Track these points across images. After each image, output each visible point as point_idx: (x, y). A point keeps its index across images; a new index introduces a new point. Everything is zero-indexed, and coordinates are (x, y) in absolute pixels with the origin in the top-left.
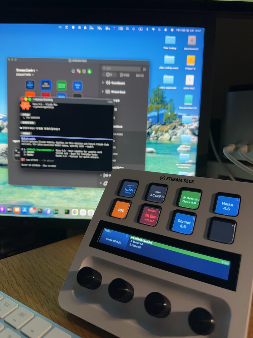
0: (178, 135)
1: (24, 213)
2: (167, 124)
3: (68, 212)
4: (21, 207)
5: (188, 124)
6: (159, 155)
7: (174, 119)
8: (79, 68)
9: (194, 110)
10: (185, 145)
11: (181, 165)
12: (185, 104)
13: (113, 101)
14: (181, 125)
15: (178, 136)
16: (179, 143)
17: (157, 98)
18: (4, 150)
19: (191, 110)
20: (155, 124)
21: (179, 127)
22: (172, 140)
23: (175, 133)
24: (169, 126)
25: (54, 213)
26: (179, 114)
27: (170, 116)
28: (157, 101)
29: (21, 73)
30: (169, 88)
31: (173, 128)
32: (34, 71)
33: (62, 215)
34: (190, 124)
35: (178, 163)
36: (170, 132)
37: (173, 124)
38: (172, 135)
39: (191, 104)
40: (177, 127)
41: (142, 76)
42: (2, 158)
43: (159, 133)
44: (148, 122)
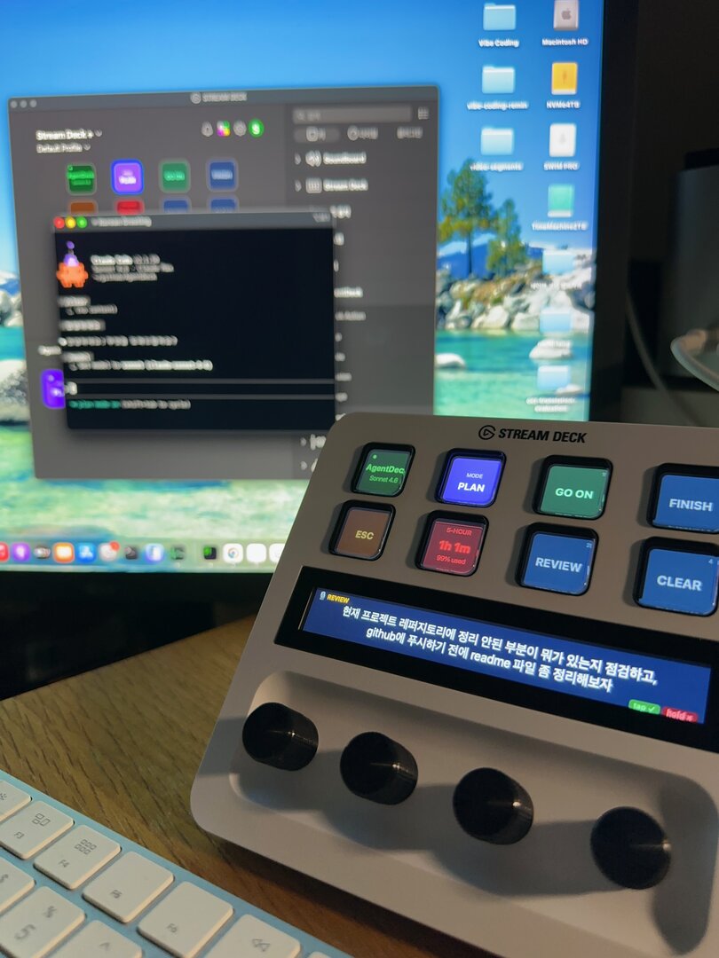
0: (531, 309)
1: (86, 561)
2: (496, 277)
3: (212, 554)
4: (75, 541)
5: (560, 274)
6: (475, 376)
7: (516, 261)
8: (223, 119)
9: (580, 231)
10: (556, 339)
11: (542, 400)
12: (551, 214)
13: (331, 215)
14: (542, 277)
15: (532, 314)
16: (536, 334)
17: (466, 200)
18: (17, 378)
19: (569, 231)
20: (462, 279)
21: (534, 286)
22: (515, 326)
23: (523, 305)
24: (503, 285)
25: (173, 558)
26: (533, 245)
27: (506, 253)
28: (463, 207)
29: (52, 142)
30: (500, 167)
31: (515, 288)
32: (91, 135)
33: (195, 564)
34: (566, 276)
35: (534, 397)
36: (509, 301)
37: (517, 277)
38: (512, 310)
39: (568, 214)
40: (529, 287)
41: (418, 133)
42: (13, 403)
43: (474, 307)
44: (439, 274)
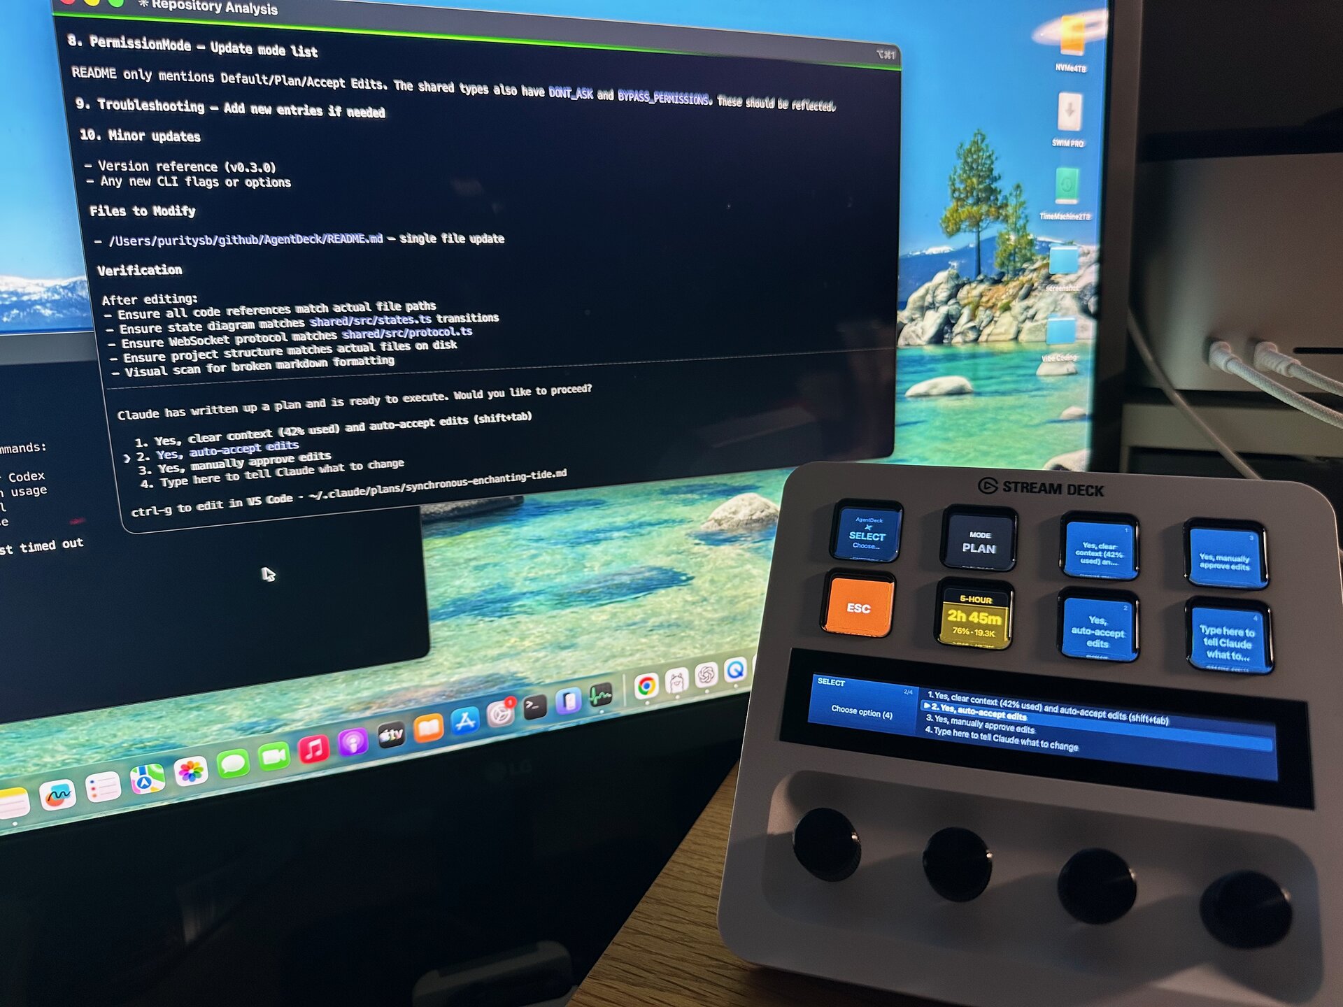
0: (1039, 317)
2: (1005, 279)
5: (1066, 273)
7: (1026, 259)
9: (1085, 222)
10: (1059, 351)
14: (1048, 279)
15: (1039, 323)
16: (1043, 347)
17: (975, 180)
19: (1075, 222)
20: (970, 282)
21: (1042, 288)
22: (1022, 337)
23: (1031, 312)
24: (1012, 287)
26: (1041, 238)
27: (1015, 247)
28: (973, 189)
31: (1024, 291)
34: (1072, 277)
36: (1017, 306)
37: (1025, 278)
38: (1022, 318)
40: (1037, 289)
43: (983, 315)
